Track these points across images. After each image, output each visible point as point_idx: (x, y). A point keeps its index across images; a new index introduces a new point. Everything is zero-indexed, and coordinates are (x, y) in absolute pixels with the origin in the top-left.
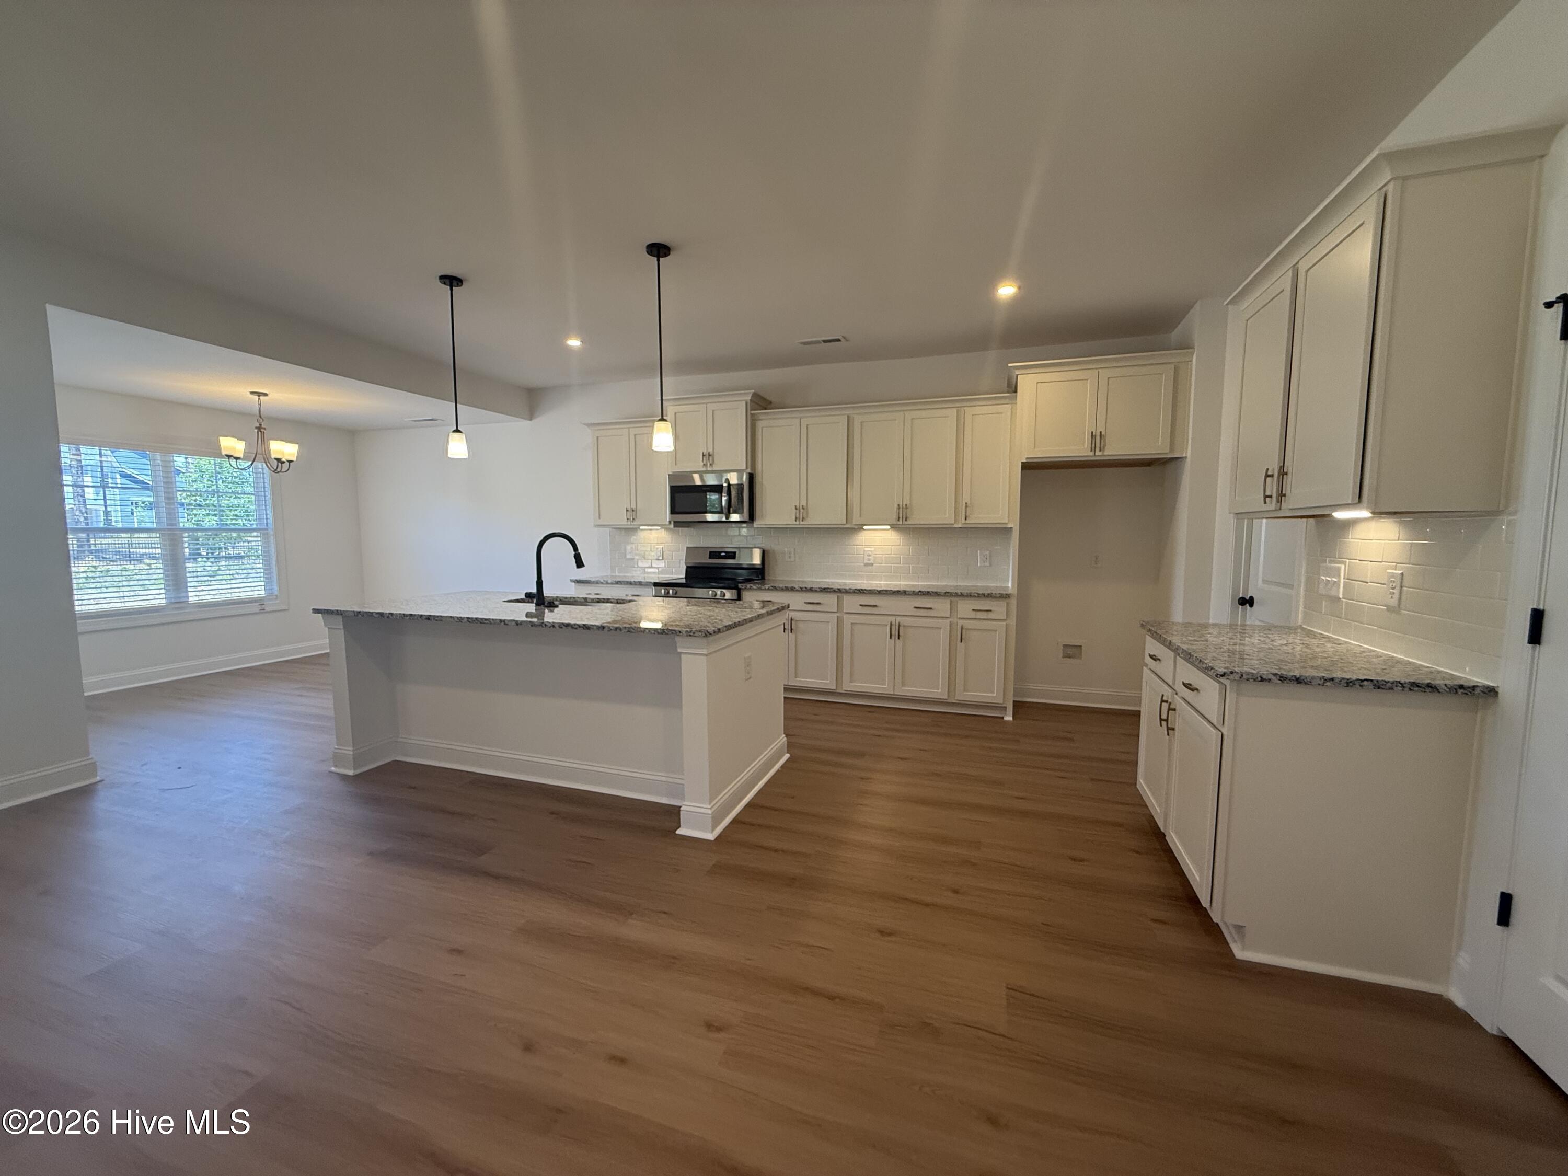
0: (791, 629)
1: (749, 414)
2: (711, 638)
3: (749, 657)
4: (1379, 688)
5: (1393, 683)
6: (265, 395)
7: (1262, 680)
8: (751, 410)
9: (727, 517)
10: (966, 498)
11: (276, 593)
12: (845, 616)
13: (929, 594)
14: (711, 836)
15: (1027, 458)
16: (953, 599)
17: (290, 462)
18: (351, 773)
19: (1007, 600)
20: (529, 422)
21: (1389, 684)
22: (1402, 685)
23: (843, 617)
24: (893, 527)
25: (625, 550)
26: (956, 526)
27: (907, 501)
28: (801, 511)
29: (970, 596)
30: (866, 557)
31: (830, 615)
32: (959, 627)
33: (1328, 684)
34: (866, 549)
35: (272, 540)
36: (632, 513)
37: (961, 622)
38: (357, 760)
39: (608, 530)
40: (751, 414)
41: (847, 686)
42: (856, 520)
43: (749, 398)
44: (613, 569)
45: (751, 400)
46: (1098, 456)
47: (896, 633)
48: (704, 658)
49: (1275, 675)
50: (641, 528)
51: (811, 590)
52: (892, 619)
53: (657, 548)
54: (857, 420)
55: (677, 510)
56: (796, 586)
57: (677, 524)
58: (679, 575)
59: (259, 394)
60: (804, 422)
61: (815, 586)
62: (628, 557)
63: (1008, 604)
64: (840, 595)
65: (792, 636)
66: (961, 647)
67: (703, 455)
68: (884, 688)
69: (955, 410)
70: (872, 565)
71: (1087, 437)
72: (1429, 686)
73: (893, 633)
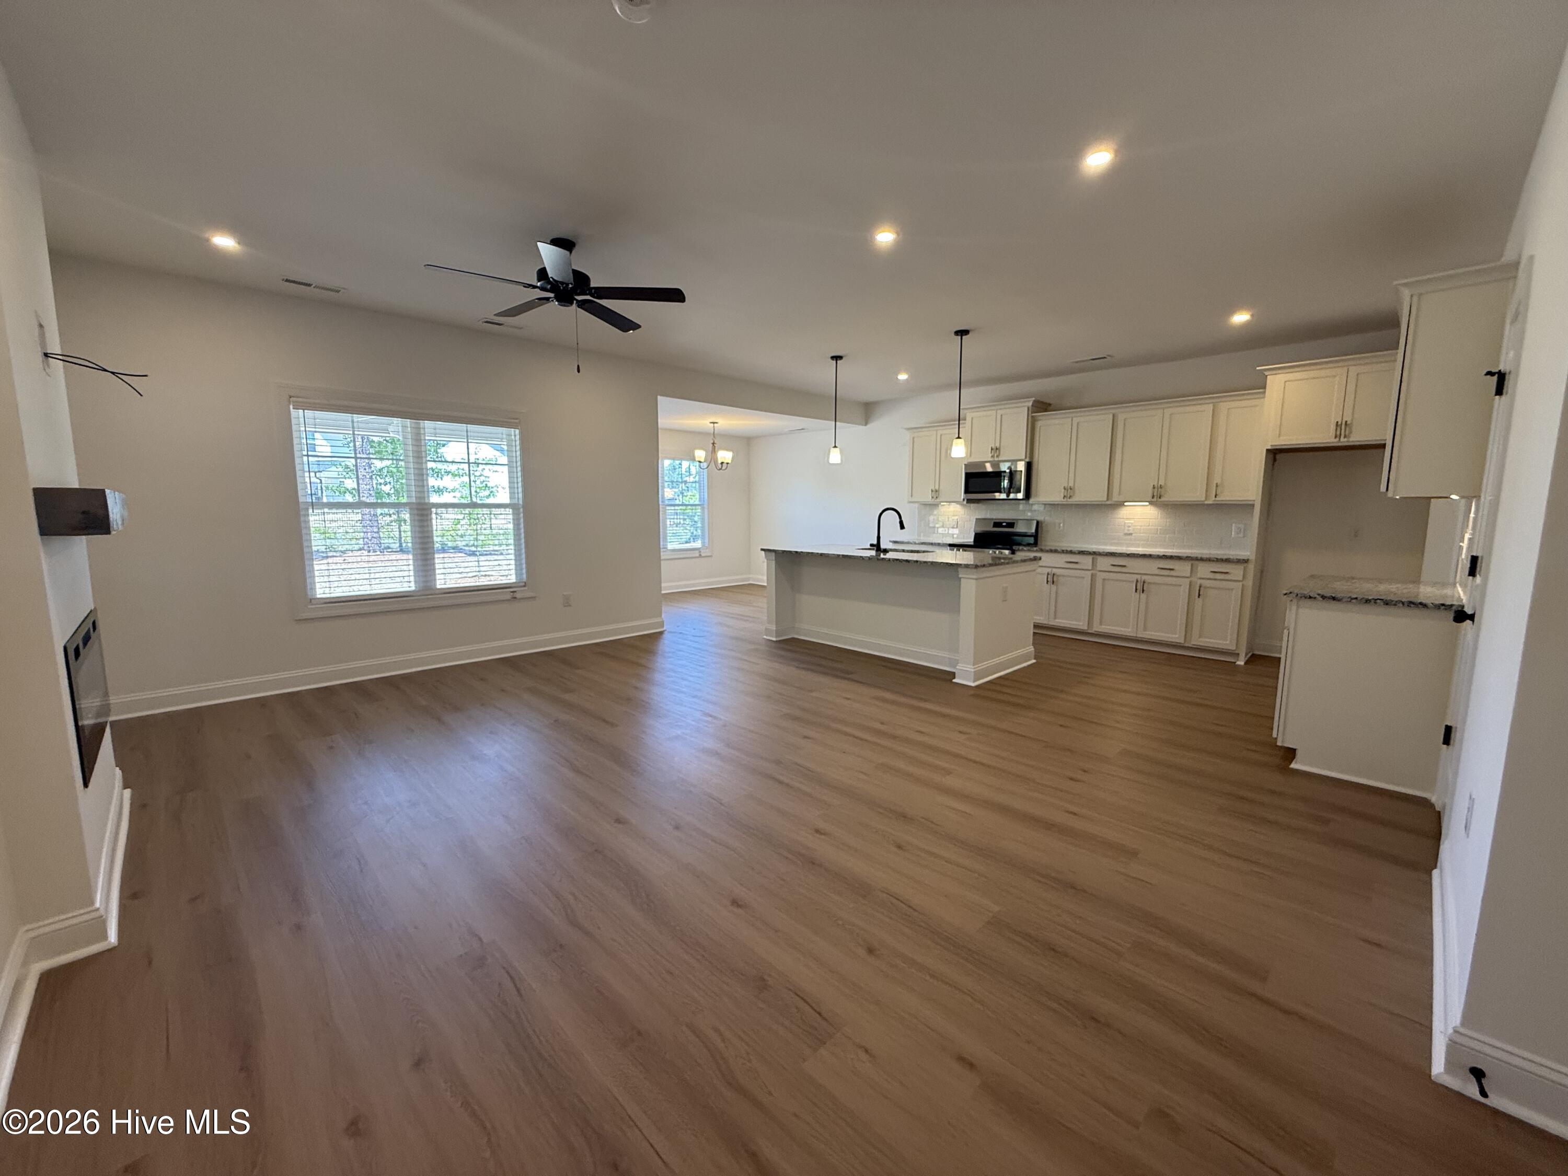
0: (1053, 582)
1: (1030, 416)
2: (979, 569)
3: (1007, 587)
4: (1387, 604)
5: (1396, 602)
6: (717, 423)
7: (1310, 597)
8: (1032, 413)
9: (1008, 496)
10: (1217, 479)
11: (707, 545)
12: (1099, 573)
13: (1171, 557)
14: (973, 684)
15: (1271, 446)
16: (1193, 562)
17: (727, 463)
18: (774, 639)
19: (1245, 565)
20: (864, 427)
21: (1394, 603)
22: (1403, 603)
23: (1096, 574)
24: (1151, 503)
25: (929, 521)
26: (1206, 502)
27: (1162, 482)
28: (1069, 491)
29: (1209, 560)
30: (1127, 528)
31: (1087, 572)
32: (1198, 586)
33: (1354, 601)
34: (1126, 521)
35: (706, 510)
36: (936, 492)
37: (1199, 582)
38: (778, 633)
39: (917, 505)
40: (1032, 417)
41: (1096, 628)
42: (1116, 498)
43: (1030, 404)
44: (919, 535)
45: (1032, 406)
46: (1344, 442)
47: (1141, 587)
48: (974, 581)
49: (1319, 595)
50: (942, 504)
51: (1071, 552)
52: (1138, 577)
53: (953, 520)
54: (1121, 418)
55: (970, 489)
56: (1059, 549)
57: (969, 501)
58: (970, 540)
59: (714, 423)
60: (1076, 420)
61: (1075, 549)
62: (931, 525)
63: (1245, 569)
64: (1095, 556)
65: (1054, 588)
66: (1198, 603)
67: (992, 449)
68: (1128, 631)
69: (1211, 406)
70: (1131, 534)
71: (1333, 427)
72: (1421, 603)
73: (1138, 587)
